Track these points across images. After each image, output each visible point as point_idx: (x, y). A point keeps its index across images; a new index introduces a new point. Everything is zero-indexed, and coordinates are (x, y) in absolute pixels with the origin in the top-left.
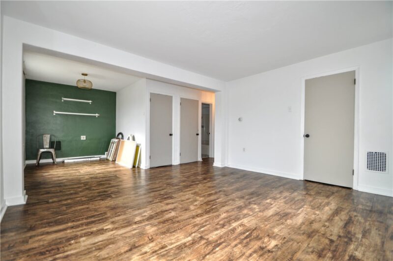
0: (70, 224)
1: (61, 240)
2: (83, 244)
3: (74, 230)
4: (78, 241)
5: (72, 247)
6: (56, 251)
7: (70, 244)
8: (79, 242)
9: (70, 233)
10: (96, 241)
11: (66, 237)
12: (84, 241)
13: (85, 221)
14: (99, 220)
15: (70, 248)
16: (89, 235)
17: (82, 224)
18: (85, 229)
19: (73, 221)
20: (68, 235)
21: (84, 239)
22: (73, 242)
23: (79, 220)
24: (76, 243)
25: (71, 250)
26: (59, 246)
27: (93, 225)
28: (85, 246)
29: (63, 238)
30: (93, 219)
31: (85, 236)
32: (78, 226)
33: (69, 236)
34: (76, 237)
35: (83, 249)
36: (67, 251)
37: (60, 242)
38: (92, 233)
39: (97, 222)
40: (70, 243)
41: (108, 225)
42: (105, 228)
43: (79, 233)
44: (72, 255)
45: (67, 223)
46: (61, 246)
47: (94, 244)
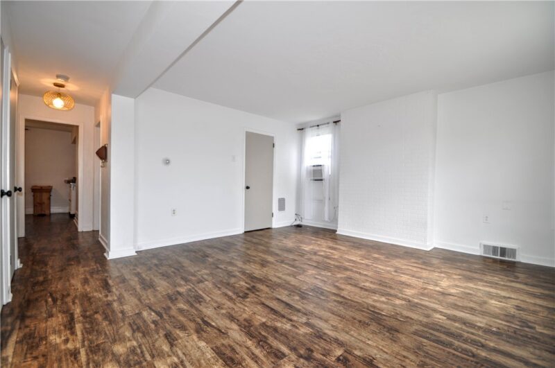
0: (483, 354)
1: (508, 339)
2: (485, 321)
3: (483, 341)
4: (487, 326)
5: (498, 326)
6: (518, 332)
7: (498, 328)
8: (486, 324)
9: (490, 340)
10: (468, 315)
11: (499, 339)
12: (481, 322)
13: (456, 343)
14: (438, 330)
15: (501, 326)
16: (469, 323)
17: (465, 341)
18: (468, 332)
19: (474, 356)
20: (496, 340)
21: (479, 324)
22: (494, 329)
23: (465, 351)
24: (491, 326)
25: (501, 324)
26: (513, 334)
27: (453, 330)
28: (483, 318)
29: (503, 340)
30: (443, 337)
31: (476, 326)
32: (474, 342)
33: (494, 338)
34: (487, 331)
35: (487, 318)
36: (505, 325)
37: (510, 338)
38: (465, 324)
39: (443, 330)
40: (498, 330)
41: (436, 318)
42: (445, 318)
43: (480, 333)
44: (501, 319)
45: (486, 360)
46: (510, 333)
47: (473, 315)
